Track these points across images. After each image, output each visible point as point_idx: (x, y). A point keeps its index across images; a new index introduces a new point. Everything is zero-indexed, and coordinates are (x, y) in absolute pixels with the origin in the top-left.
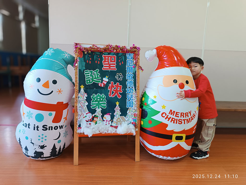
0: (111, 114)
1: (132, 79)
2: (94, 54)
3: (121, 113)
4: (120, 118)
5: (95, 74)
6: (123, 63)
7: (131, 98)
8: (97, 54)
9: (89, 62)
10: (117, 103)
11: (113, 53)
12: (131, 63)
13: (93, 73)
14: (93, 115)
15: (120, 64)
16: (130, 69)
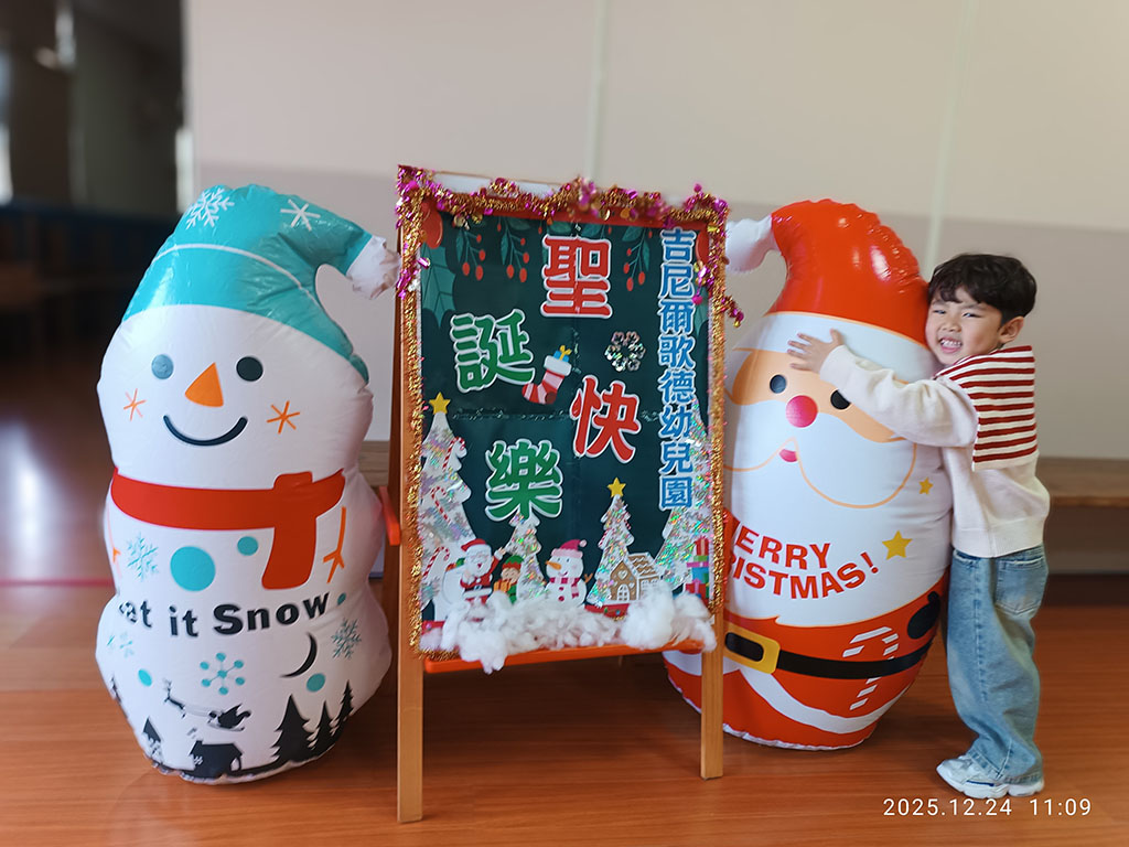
0: (583, 543)
1: (688, 362)
2: (499, 228)
4: (630, 564)
5: (504, 336)
6: (642, 279)
7: (681, 460)
8: (513, 232)
9: (473, 271)
10: (617, 489)
11: (594, 228)
12: (683, 279)
13: (495, 334)
14: (499, 554)
15: (630, 284)
16: (676, 310)
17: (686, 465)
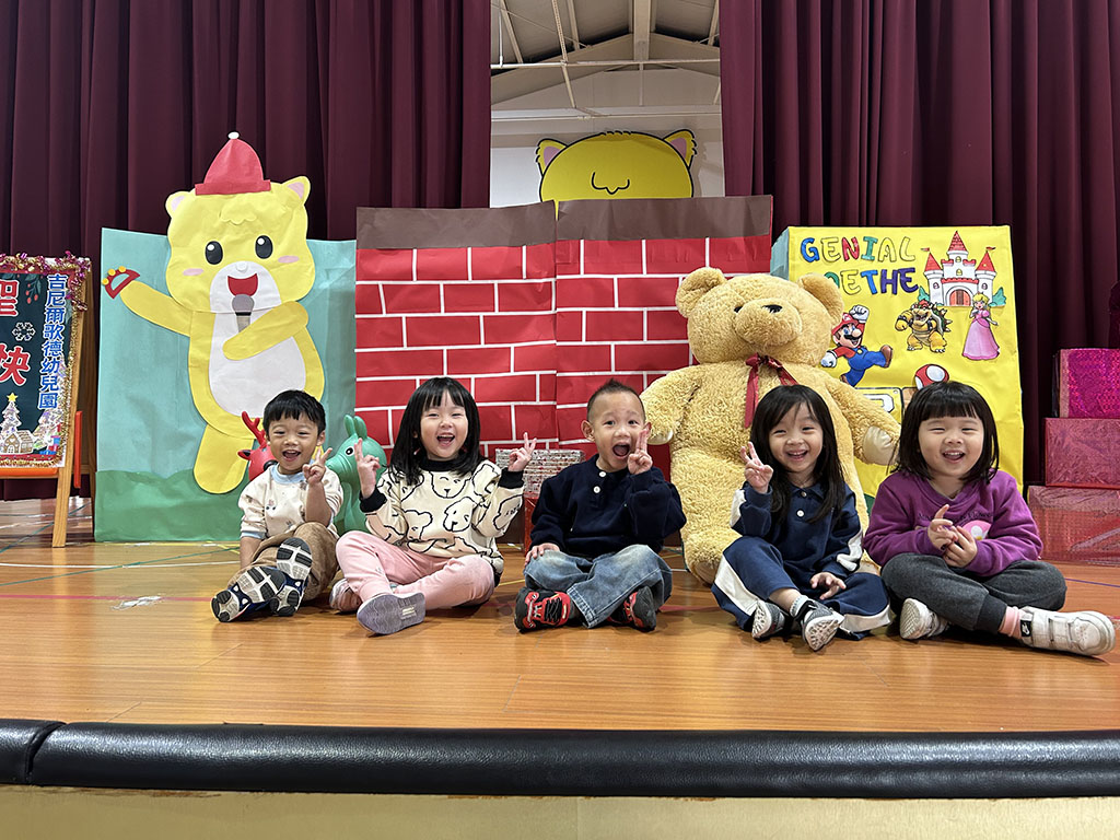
1: (59, 336)
3: (20, 423)
4: (17, 436)
6: (36, 298)
7: (52, 385)
10: (12, 398)
12: (58, 297)
15: (29, 300)
16: (55, 313)
17: (55, 387)
